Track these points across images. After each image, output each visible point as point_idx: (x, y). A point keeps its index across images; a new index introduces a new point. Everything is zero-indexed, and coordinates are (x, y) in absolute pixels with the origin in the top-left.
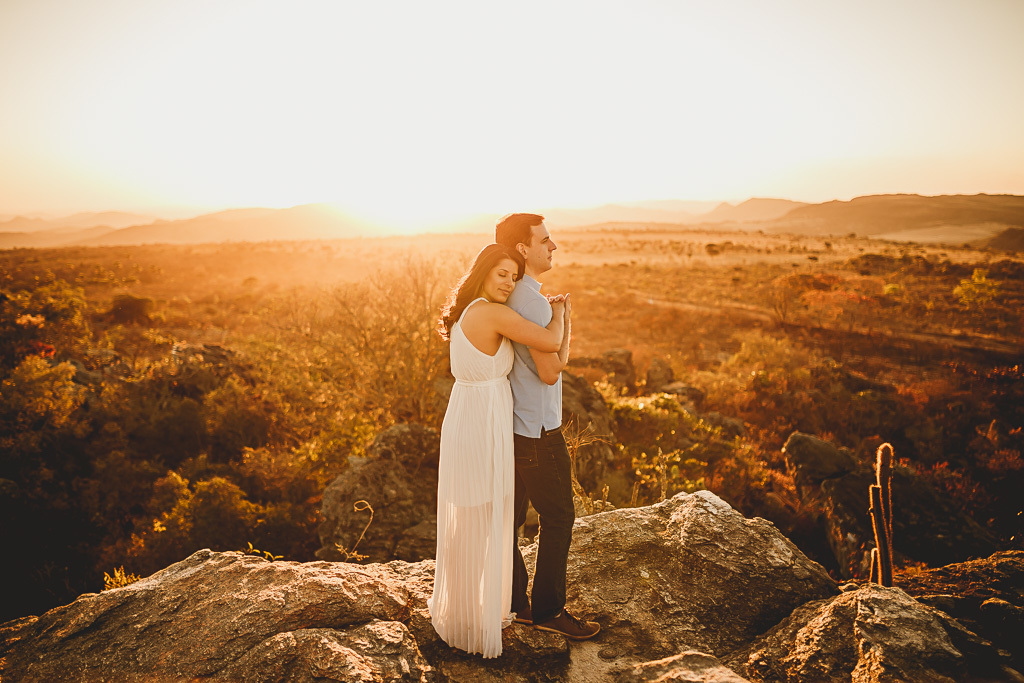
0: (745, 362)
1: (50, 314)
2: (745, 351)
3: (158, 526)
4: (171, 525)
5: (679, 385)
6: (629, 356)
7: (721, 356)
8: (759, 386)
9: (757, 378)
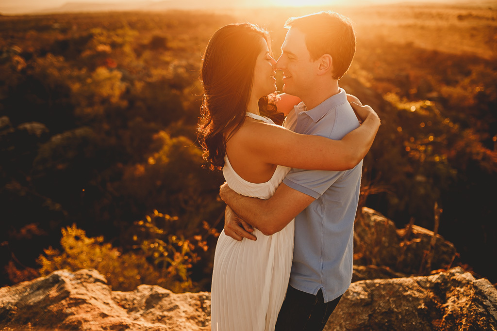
0: (474, 83)
1: (114, 45)
2: (474, 76)
3: (151, 161)
4: (158, 160)
5: (434, 95)
6: (407, 77)
7: (459, 78)
8: (480, 97)
9: (480, 93)
